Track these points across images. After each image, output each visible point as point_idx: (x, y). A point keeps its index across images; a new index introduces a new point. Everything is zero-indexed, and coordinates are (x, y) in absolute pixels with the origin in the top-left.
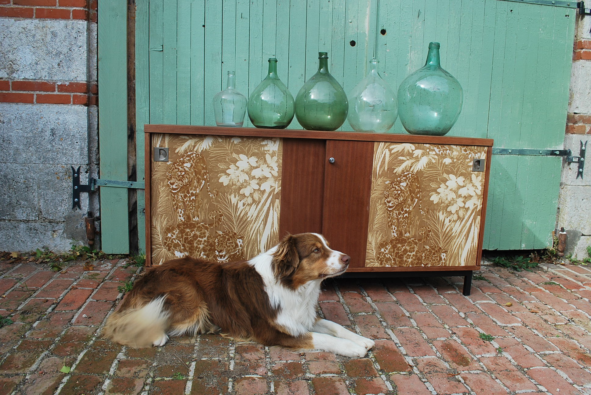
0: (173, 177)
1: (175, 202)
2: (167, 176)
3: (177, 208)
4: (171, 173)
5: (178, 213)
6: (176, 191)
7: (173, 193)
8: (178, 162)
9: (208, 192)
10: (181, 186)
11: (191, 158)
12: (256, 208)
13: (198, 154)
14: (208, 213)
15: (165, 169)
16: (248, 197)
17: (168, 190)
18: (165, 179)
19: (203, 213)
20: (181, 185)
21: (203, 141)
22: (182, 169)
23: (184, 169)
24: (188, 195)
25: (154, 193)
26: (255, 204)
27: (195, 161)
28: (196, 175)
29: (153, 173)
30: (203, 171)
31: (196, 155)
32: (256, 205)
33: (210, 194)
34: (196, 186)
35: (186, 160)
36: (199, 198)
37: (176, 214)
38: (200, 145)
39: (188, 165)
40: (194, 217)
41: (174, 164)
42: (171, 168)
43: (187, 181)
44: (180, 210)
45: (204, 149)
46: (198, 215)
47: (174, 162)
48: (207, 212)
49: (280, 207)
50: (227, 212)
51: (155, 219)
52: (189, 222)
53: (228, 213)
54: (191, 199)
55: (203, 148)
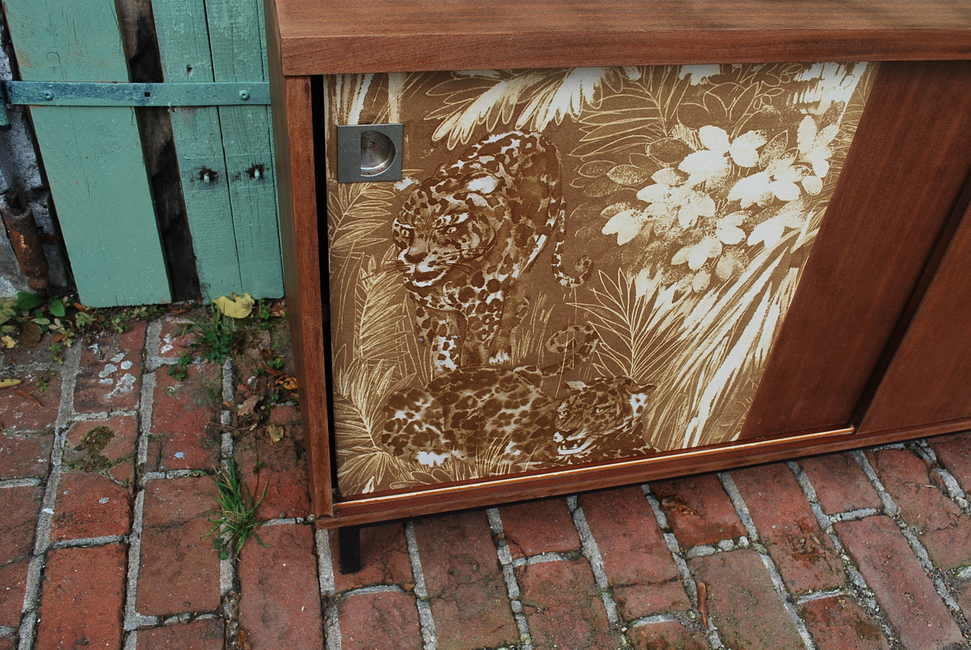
0: (421, 236)
1: (427, 316)
2: (396, 234)
3: (431, 336)
4: (413, 219)
5: (435, 348)
6: (430, 283)
7: (418, 289)
8: (443, 179)
9: (555, 270)
10: (453, 262)
11: (501, 158)
12: (717, 302)
13: (532, 140)
14: (547, 337)
15: (386, 208)
16: (698, 271)
17: (399, 280)
18: (386, 246)
19: (527, 339)
20: (454, 258)
21: (560, 83)
22: (457, 202)
23: (470, 202)
24: (477, 290)
25: (339, 298)
26: (716, 291)
27: (516, 165)
28: (515, 218)
29: (335, 227)
30: (543, 203)
31: (524, 141)
32: (718, 293)
33: (560, 279)
34: (512, 257)
35: (478, 166)
36: (520, 295)
37: (428, 354)
38: (543, 100)
39: (487, 184)
40: (494, 355)
41: (425, 186)
42: (413, 202)
43: (475, 241)
44: (442, 340)
45: (562, 117)
46: (510, 348)
47: (425, 177)
48: (543, 334)
49: (794, 290)
50: (612, 325)
51: (347, 376)
52: (471, 370)
53: (618, 329)
54: (488, 301)
55: (558, 113)
